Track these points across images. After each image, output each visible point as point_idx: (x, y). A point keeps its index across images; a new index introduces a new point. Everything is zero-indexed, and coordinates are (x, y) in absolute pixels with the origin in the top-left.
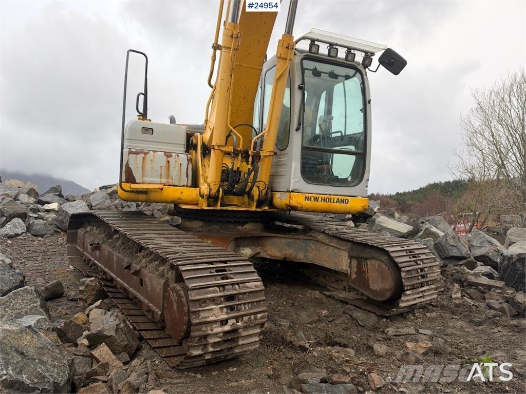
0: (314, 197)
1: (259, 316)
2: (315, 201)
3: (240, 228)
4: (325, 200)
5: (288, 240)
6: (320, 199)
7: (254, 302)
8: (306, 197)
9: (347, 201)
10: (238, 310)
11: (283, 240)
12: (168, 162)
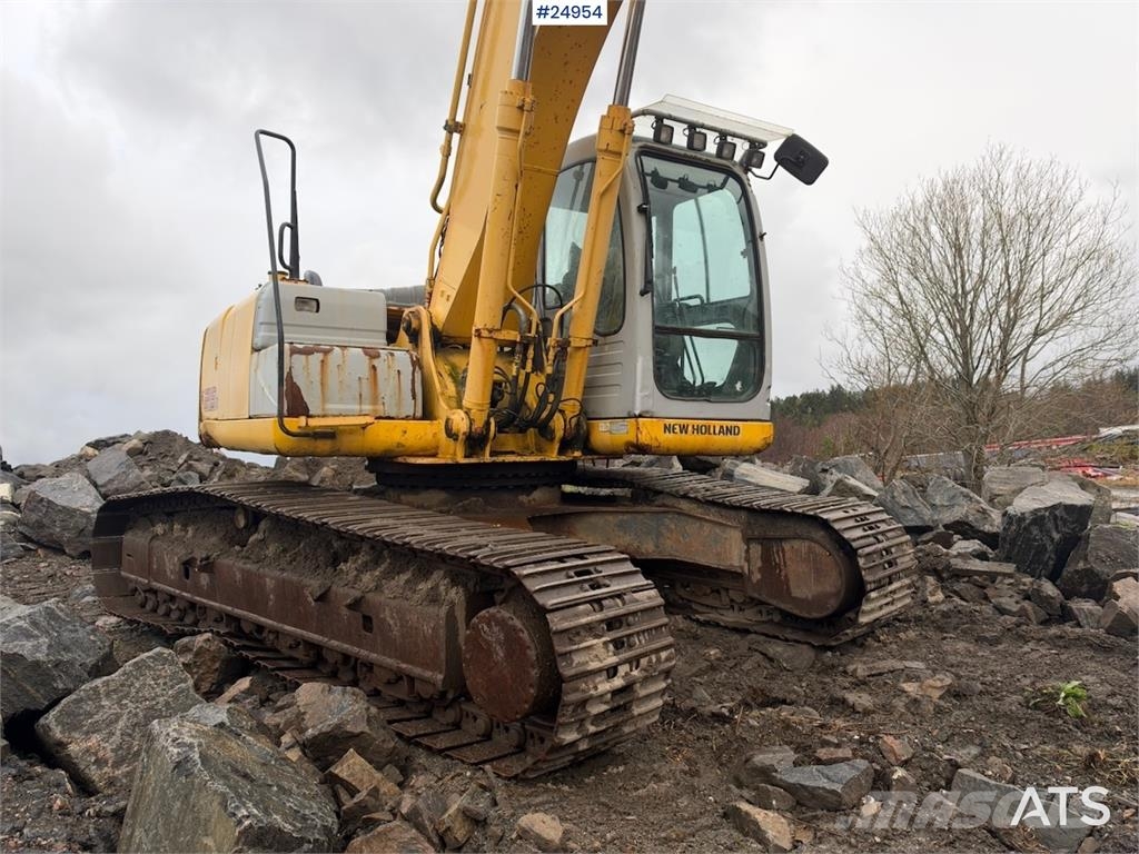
0: (679, 426)
1: (664, 655)
2: (681, 432)
3: (523, 498)
7: (651, 629)
8: (665, 425)
9: (737, 429)
10: (631, 646)
11: (610, 518)
12: (374, 367)
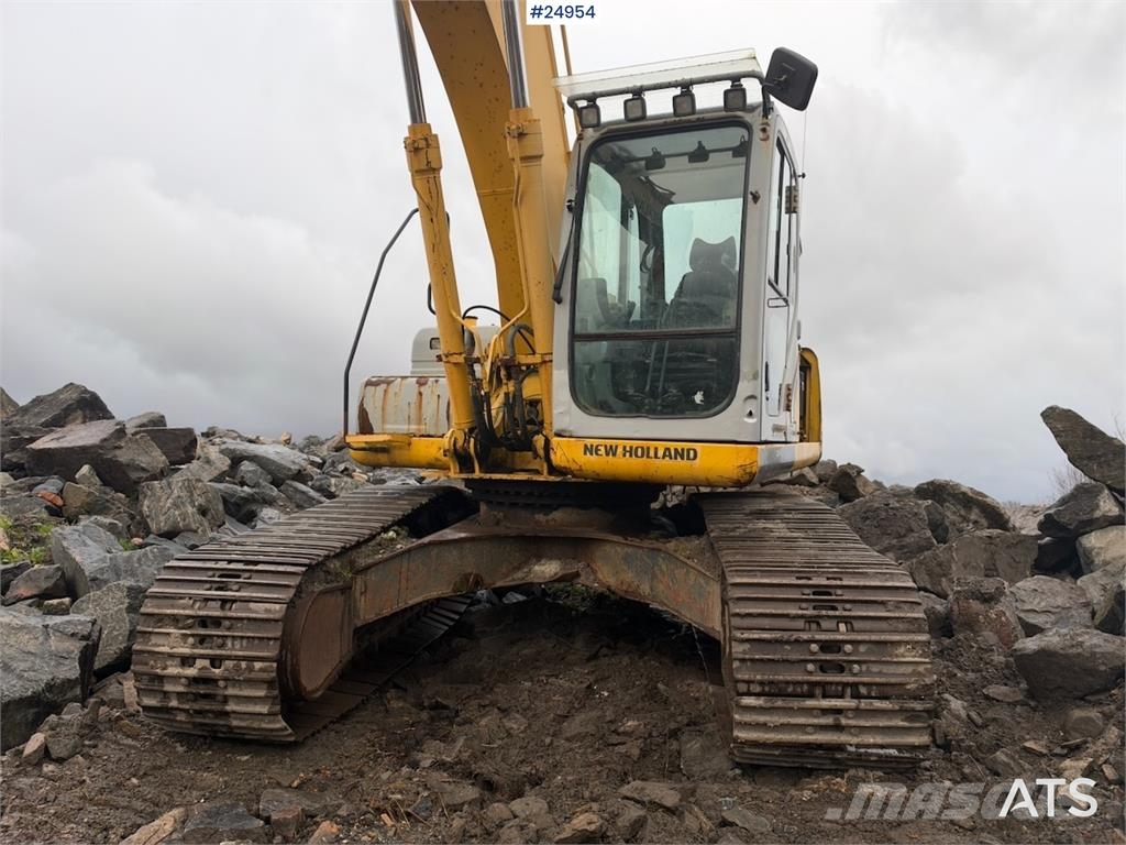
0: (606, 446)
2: (607, 454)
4: (632, 452)
5: (626, 549)
6: (620, 450)
7: (253, 638)
8: (586, 446)
9: (692, 452)
12: (420, 394)
